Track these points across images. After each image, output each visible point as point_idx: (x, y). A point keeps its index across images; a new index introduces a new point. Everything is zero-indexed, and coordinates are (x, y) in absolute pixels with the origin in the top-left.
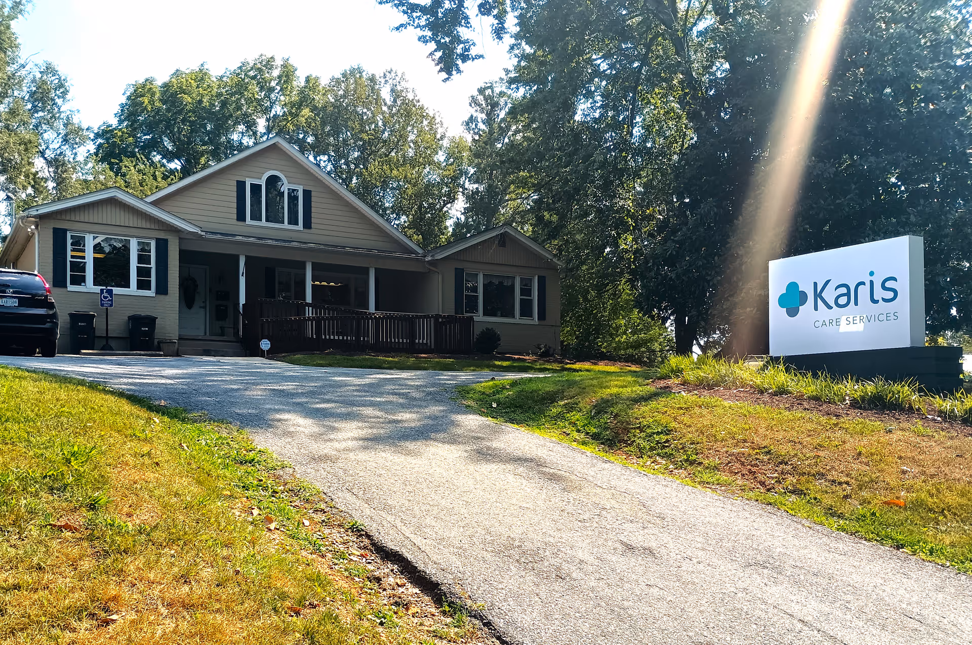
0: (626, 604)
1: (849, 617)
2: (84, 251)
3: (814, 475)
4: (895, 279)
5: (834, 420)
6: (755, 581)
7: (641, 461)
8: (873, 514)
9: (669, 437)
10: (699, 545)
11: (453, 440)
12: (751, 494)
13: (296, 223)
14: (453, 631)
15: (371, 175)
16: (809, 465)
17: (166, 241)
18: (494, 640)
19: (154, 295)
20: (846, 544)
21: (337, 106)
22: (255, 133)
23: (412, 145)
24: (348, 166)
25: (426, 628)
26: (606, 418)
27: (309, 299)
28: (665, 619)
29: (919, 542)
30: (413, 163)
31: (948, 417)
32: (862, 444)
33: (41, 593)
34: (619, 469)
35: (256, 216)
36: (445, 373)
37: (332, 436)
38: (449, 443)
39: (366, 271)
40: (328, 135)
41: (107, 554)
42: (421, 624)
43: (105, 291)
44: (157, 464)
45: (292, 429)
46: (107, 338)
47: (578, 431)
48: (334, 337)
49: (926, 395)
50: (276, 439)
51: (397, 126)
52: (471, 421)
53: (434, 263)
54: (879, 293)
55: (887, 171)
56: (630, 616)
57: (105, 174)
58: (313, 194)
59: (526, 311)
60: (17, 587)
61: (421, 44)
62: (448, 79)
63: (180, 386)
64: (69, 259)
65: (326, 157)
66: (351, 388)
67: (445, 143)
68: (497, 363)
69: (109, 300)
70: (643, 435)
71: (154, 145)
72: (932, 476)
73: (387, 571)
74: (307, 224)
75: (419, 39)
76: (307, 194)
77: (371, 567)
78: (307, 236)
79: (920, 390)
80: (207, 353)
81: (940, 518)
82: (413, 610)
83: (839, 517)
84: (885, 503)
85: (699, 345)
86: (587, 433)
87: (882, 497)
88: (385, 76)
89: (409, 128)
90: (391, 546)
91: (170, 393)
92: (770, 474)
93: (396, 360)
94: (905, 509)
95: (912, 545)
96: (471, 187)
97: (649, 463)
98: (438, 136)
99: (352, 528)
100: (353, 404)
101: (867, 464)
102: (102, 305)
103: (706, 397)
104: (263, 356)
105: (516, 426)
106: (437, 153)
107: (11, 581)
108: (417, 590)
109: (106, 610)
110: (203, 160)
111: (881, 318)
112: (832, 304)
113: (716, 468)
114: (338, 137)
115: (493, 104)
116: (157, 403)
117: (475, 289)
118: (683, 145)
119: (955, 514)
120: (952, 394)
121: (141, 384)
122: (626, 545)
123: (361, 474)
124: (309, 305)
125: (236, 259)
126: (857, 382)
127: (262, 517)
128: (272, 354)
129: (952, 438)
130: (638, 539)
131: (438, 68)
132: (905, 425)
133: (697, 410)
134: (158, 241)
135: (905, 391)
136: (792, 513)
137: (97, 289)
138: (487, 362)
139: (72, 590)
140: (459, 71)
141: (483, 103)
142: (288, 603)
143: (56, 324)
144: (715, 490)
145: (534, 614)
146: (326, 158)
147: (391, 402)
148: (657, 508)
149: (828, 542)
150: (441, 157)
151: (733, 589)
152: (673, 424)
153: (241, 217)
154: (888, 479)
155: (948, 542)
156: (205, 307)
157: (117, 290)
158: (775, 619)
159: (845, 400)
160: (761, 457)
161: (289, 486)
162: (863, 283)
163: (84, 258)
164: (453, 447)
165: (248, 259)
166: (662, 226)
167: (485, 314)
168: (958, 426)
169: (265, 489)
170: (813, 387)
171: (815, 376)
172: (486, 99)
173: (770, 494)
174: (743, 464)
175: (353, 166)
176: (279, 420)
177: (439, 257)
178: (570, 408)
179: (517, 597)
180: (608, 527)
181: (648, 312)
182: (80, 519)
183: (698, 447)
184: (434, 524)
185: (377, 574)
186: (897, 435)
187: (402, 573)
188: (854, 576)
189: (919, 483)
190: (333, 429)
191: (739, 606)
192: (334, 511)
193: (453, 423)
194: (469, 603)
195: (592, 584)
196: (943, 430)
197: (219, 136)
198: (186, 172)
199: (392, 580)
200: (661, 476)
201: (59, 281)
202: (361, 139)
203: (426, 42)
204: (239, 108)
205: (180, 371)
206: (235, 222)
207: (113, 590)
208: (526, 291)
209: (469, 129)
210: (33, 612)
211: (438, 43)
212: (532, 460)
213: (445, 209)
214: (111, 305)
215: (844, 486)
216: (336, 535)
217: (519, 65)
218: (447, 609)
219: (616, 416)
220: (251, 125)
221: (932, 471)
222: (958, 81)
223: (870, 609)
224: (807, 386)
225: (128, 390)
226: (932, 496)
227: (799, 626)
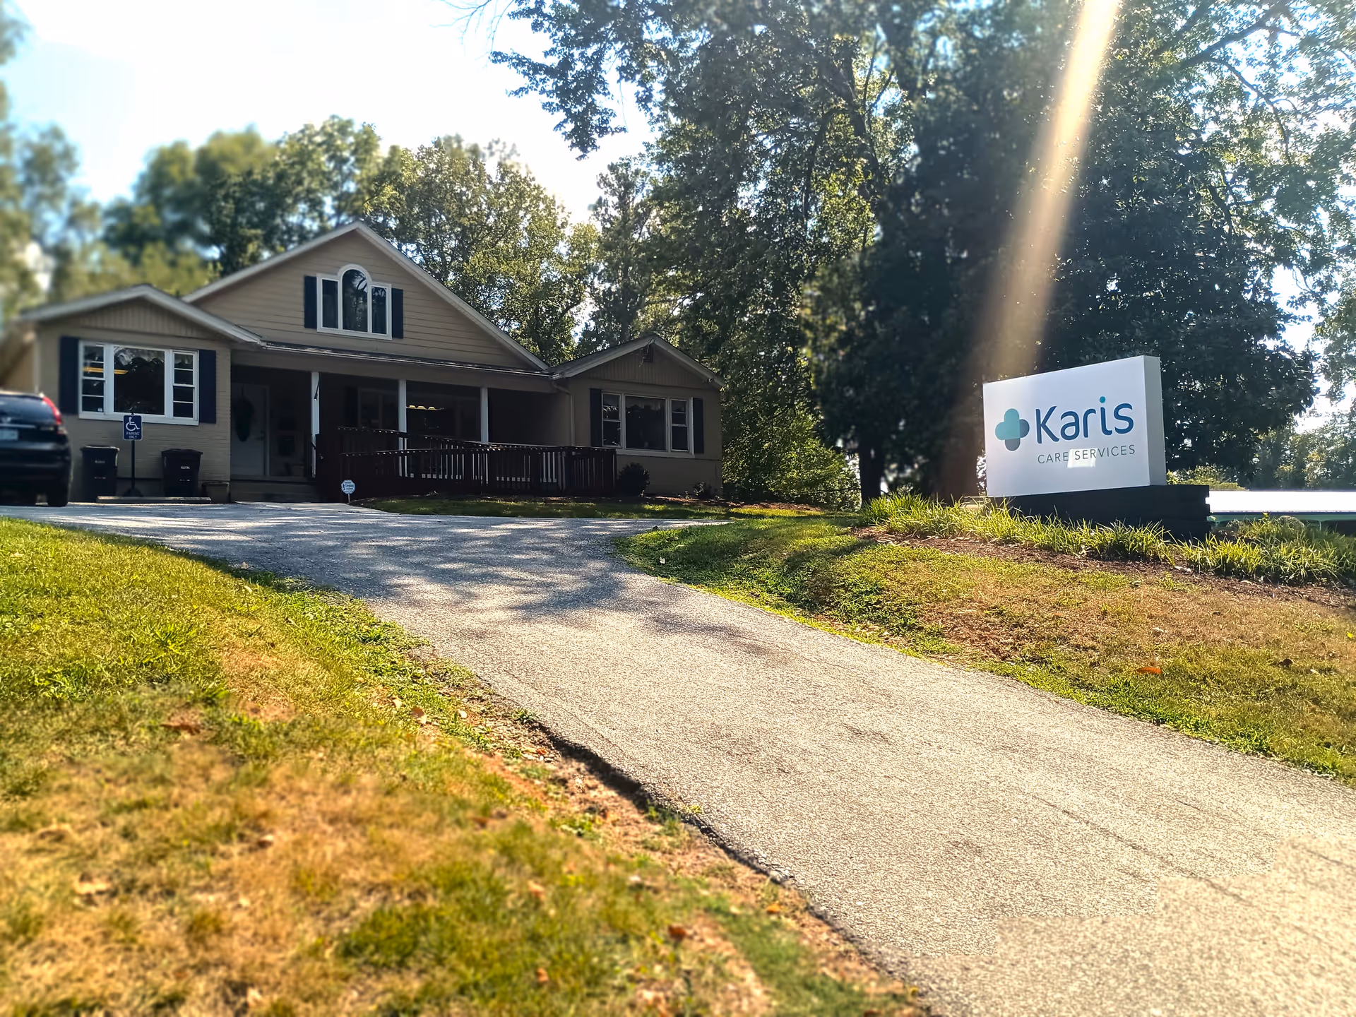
0: (865, 800)
1: (1117, 805)
2: (101, 366)
3: (1054, 640)
4: (1129, 406)
5: (1071, 574)
6: (1006, 767)
7: (849, 627)
8: (1127, 684)
9: (880, 597)
10: (936, 727)
11: (624, 606)
12: (984, 664)
13: (383, 331)
14: (666, 841)
15: (474, 269)
16: (1049, 628)
17: (213, 354)
18: (717, 849)
19: (197, 423)
20: (1101, 720)
21: (427, 182)
22: (321, 215)
23: (525, 234)
24: (443, 258)
25: (632, 839)
26: (802, 575)
27: (403, 428)
28: (913, 816)
29: (1181, 715)
30: (527, 255)
31: (1198, 568)
32: (1107, 600)
33: (174, 811)
34: (826, 638)
35: (330, 321)
36: (592, 521)
37: (470, 605)
38: (617, 609)
39: (476, 392)
40: (417, 220)
41: (242, 760)
42: (626, 834)
43: (130, 418)
44: (273, 645)
45: (418, 597)
46: (133, 479)
47: (770, 591)
49: (1173, 542)
50: (402, 609)
51: (506, 209)
52: (640, 583)
53: (563, 382)
54: (1112, 423)
55: (1106, 278)
56: (872, 814)
57: (117, 263)
58: (403, 294)
59: (680, 442)
60: (142, 805)
61: (546, 113)
62: (582, 157)
63: (259, 544)
64: (81, 377)
65: (415, 246)
66: (479, 543)
67: (568, 232)
68: (648, 507)
69: (136, 431)
70: (848, 595)
71: (183, 228)
72: (1189, 638)
73: (571, 770)
74: (398, 333)
75: (544, 106)
76: (397, 295)
77: (550, 767)
78: (399, 347)
79: (1166, 537)
80: (269, 498)
81: (1203, 687)
82: (612, 816)
83: (1087, 688)
84: (1140, 670)
85: (887, 481)
86: (781, 594)
87: (1133, 664)
88: (490, 147)
89: (521, 213)
90: (573, 739)
91: (252, 554)
92: (1005, 640)
93: (520, 504)
94: (1162, 677)
95: (1174, 719)
96: (602, 287)
97: (858, 629)
98: (559, 223)
99: (521, 719)
100: (488, 563)
101: (1114, 625)
102: (127, 437)
103: (920, 548)
104: (345, 502)
105: (694, 587)
106: (557, 244)
107: (134, 798)
108: (612, 793)
109: (258, 829)
110: (251, 248)
111: (1115, 451)
112: (1058, 435)
113: (940, 633)
114: (430, 222)
115: (627, 186)
116: (235, 566)
117: (615, 415)
118: (865, 241)
119: (1219, 682)
120: (1203, 541)
121: (207, 543)
122: (851, 729)
123: (518, 651)
124: (402, 435)
125: (307, 376)
126: (1093, 527)
127: (409, 708)
128: (356, 499)
129: (1206, 593)
130: (864, 720)
131: (569, 142)
132: (1151, 578)
133: (911, 564)
134: (203, 354)
135: (1148, 537)
136: (1034, 683)
137: (120, 416)
138: (636, 506)
139: (211, 807)
140: (595, 147)
141: (615, 183)
142: (470, 814)
143: (69, 463)
144: (941, 660)
145: (761, 816)
146: (413, 247)
147: (534, 559)
148: (880, 684)
149: (1080, 718)
150: (562, 248)
151: (983, 778)
152: (886, 582)
153: (310, 322)
154: (1139, 642)
155: (1214, 715)
156: (263, 438)
157: (146, 418)
158: (1038, 811)
159: (1080, 549)
160: (992, 619)
161: (430, 669)
162: (1093, 411)
163: (101, 375)
164: (623, 615)
165: (324, 378)
166: (845, 339)
167: (628, 446)
168: (1212, 579)
169: (403, 673)
170: (1043, 535)
171: (1044, 521)
172: (618, 178)
173: (1005, 664)
174: (971, 628)
175: (449, 259)
176: (399, 586)
177: (569, 375)
178: (757, 563)
179: (738, 797)
180: (828, 708)
181: (830, 443)
182: (196, 716)
183: (917, 608)
184: (620, 710)
185: (560, 774)
186: (1144, 591)
187: (591, 772)
188: (1115, 757)
189: (1174, 645)
190: (470, 595)
191: (993, 797)
192: (495, 698)
193: (617, 585)
194: (681, 805)
195: (822, 778)
196: (1195, 583)
197: (273, 216)
198: (229, 264)
199: (579, 781)
200: (876, 644)
201: (67, 404)
202: (460, 225)
203: (552, 110)
204: (300, 182)
205: (250, 524)
206: (302, 329)
207: (261, 805)
208: (679, 417)
209: (597, 215)
210: (170, 833)
211: (568, 111)
212: (722, 629)
213: (569, 314)
214: (139, 437)
215: (1090, 651)
216: (503, 728)
217: (663, 139)
218: (654, 814)
219: (814, 572)
220: (315, 204)
221: (1188, 631)
222: (1183, 173)
223: (1140, 795)
224: (1036, 532)
225: (193, 550)
226: (1191, 661)
227: (1065, 817)
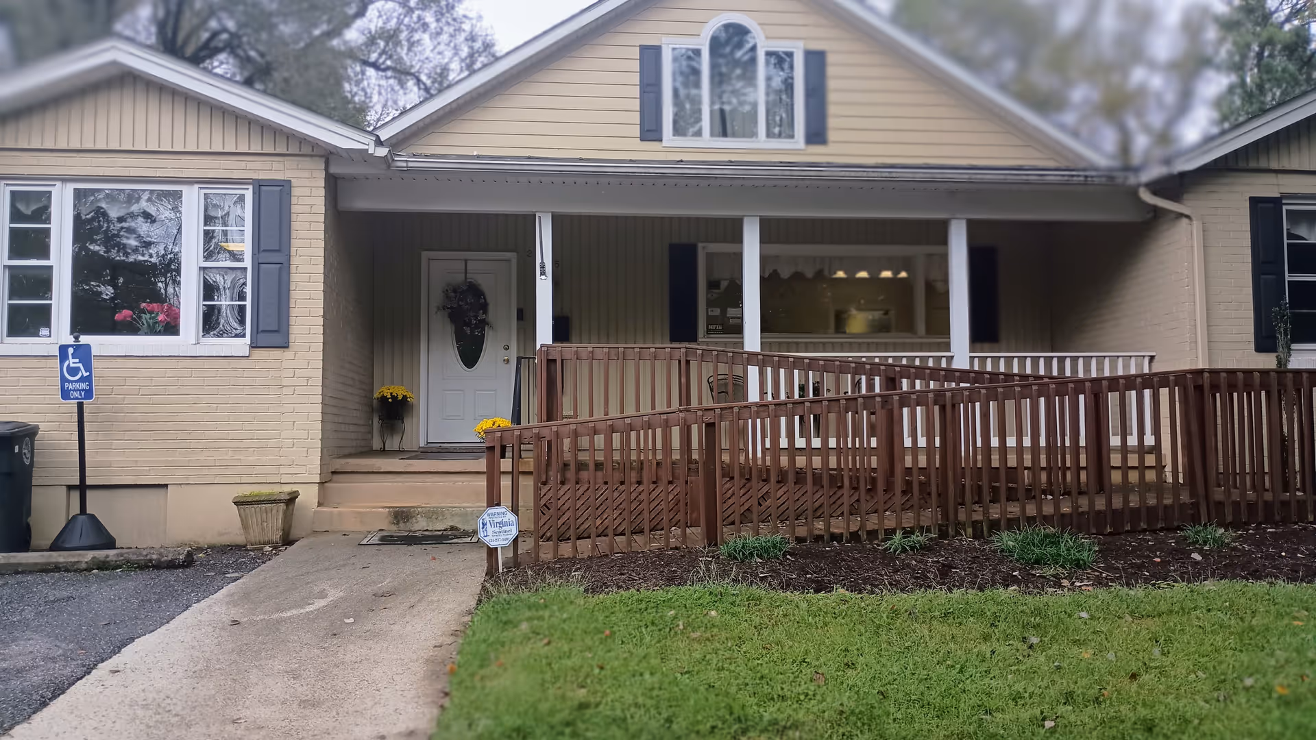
13: (788, 133)
17: (284, 187)
19: (246, 351)
35: (687, 131)
43: (71, 351)
46: (82, 491)
48: (809, 442)
58: (830, 59)
64: (5, 262)
69: (82, 380)
74: (816, 135)
76: (816, 61)
102: (66, 394)
134: (265, 189)
153: (651, 132)
206: (636, 143)
214: (89, 394)
